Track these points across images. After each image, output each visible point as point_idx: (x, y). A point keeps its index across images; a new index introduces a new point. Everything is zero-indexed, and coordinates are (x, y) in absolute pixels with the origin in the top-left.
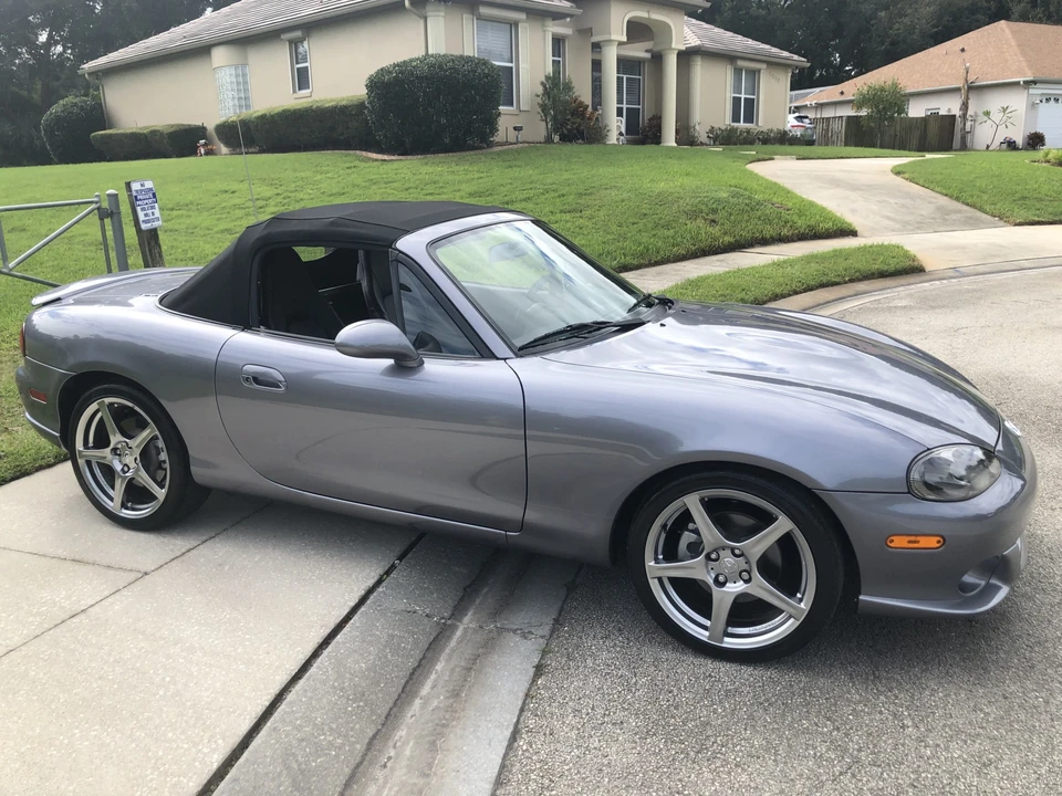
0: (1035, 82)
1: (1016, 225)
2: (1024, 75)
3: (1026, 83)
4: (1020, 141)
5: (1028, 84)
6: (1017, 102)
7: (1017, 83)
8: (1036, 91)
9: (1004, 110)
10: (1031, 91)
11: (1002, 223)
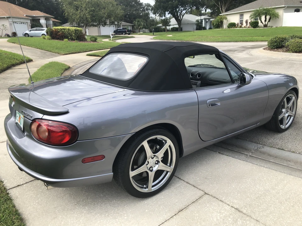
0: (9, 18)
1: (63, 55)
2: (6, 15)
3: (7, 17)
4: (10, 35)
5: (8, 18)
6: (6, 23)
7: (5, 18)
8: (10, 20)
9: (3, 25)
10: (9, 20)
11: (60, 55)
